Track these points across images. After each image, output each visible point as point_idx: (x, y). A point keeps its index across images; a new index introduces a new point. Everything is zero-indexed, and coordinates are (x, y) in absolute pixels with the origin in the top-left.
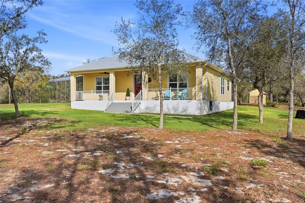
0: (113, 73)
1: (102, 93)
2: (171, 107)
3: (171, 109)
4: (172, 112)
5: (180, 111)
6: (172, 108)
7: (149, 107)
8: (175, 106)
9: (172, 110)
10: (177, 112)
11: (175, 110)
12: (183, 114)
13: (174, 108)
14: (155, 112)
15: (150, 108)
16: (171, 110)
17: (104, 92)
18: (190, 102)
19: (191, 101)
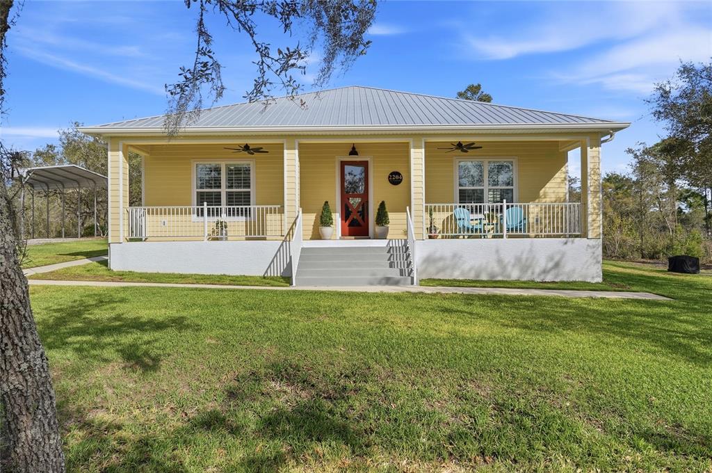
0: (297, 146)
1: (224, 215)
2: (509, 258)
3: (509, 262)
4: (515, 275)
5: (537, 270)
6: (513, 261)
7: (438, 255)
8: (522, 253)
9: (514, 266)
10: (529, 272)
11: (524, 269)
12: (549, 278)
13: (518, 259)
14: (457, 275)
15: (441, 259)
16: (509, 268)
17: (229, 213)
18: (569, 244)
19: (573, 242)
